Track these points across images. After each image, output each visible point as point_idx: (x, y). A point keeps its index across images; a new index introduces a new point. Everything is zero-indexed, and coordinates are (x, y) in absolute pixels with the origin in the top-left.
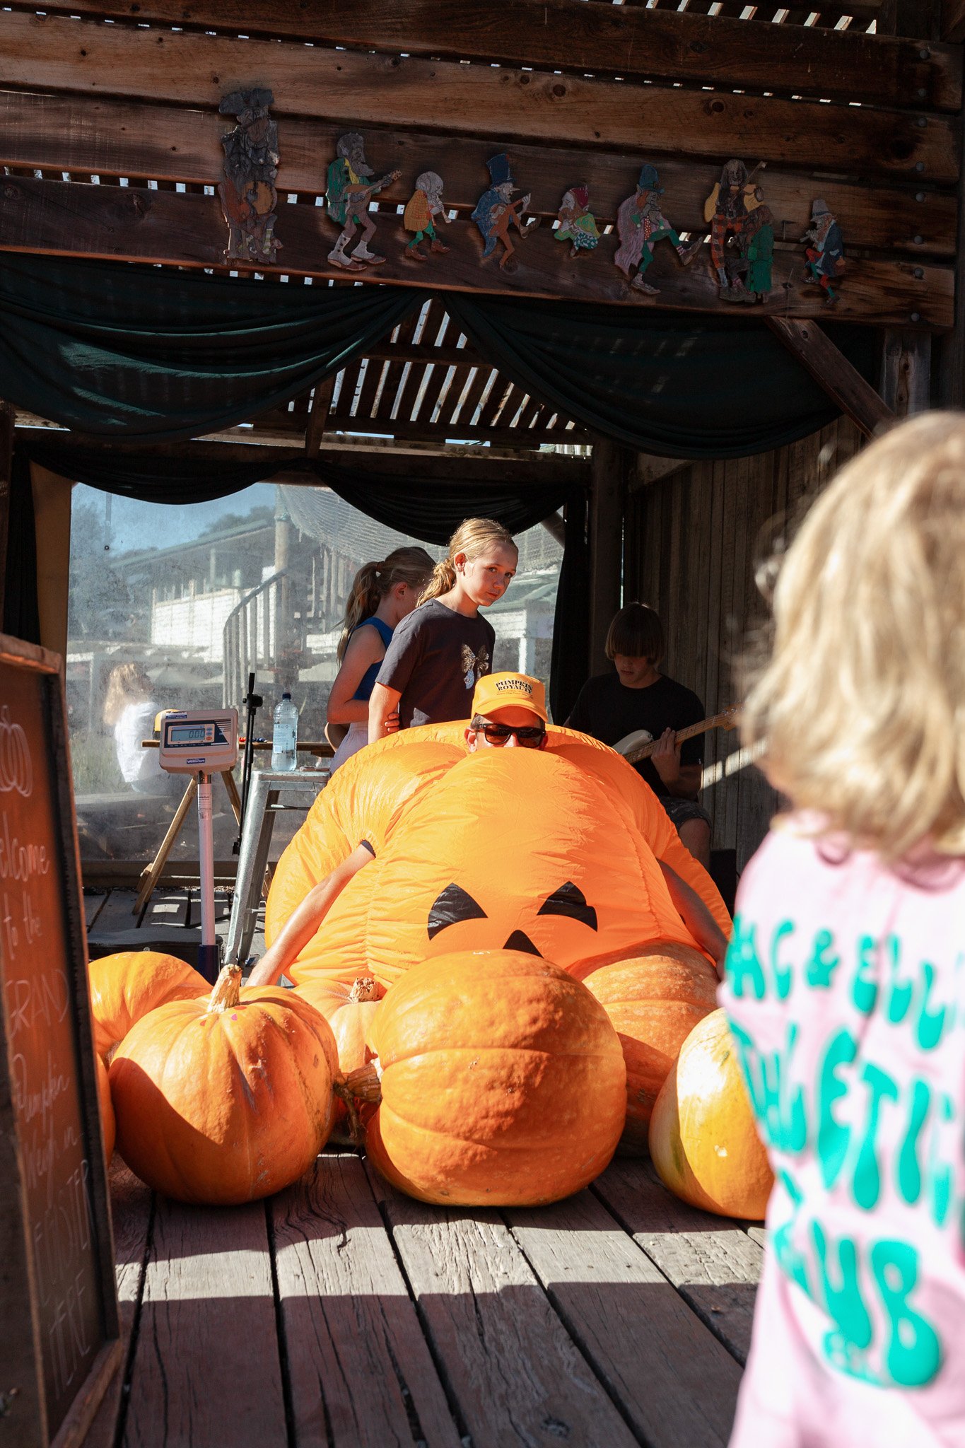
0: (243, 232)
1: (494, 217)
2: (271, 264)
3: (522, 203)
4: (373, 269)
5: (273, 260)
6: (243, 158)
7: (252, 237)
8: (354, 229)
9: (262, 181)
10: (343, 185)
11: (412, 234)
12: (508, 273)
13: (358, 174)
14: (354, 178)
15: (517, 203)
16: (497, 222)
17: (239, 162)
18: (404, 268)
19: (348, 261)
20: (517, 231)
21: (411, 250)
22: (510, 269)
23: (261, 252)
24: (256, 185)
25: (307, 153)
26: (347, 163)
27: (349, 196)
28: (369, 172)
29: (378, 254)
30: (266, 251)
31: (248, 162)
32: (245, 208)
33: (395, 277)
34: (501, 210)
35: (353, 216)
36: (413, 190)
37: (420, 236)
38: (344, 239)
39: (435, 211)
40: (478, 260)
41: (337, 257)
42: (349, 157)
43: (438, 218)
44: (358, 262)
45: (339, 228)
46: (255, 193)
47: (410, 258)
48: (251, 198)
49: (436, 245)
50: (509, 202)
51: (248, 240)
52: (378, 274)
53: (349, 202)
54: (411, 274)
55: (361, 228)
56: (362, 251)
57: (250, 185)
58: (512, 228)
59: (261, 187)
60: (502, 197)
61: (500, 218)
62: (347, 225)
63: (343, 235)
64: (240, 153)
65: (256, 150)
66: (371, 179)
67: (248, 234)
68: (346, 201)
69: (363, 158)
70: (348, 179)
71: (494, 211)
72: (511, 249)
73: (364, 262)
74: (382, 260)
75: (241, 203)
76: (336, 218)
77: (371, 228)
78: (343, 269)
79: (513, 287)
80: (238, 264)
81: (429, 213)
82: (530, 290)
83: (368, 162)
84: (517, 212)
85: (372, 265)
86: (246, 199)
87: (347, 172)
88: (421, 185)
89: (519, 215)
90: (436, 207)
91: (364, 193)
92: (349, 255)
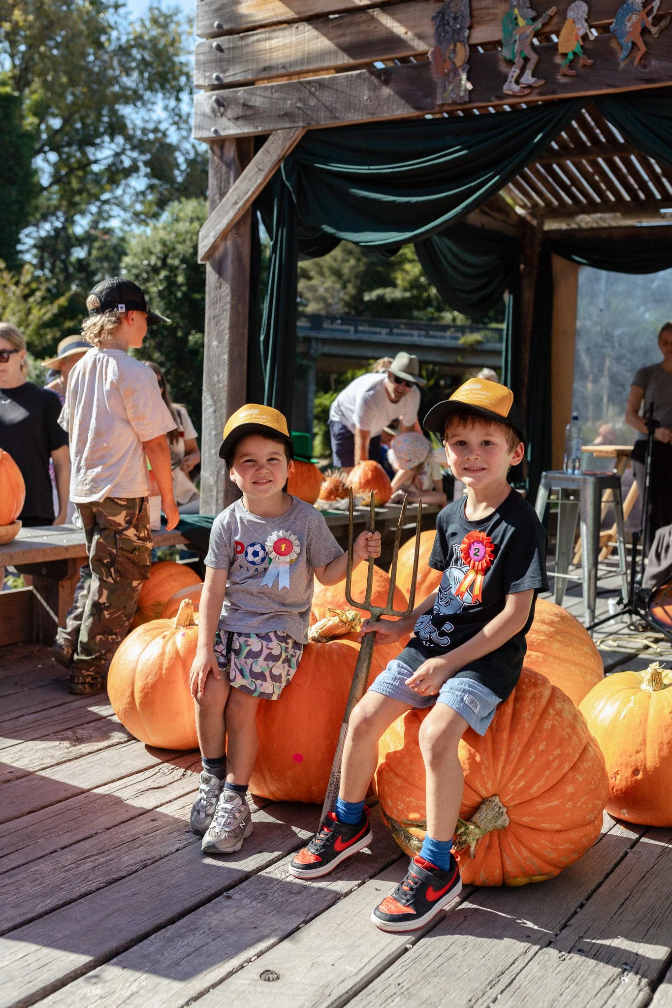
0: (447, 83)
1: (629, 25)
2: (466, 103)
3: (653, 7)
4: (537, 91)
5: (467, 99)
6: (447, 27)
7: (452, 85)
8: (522, 62)
9: (459, 41)
10: (514, 29)
11: (565, 55)
12: (644, 70)
13: (524, 17)
14: (521, 22)
15: (648, 8)
16: (631, 29)
17: (444, 31)
18: (560, 84)
19: (517, 88)
20: (650, 32)
21: (565, 69)
22: (645, 67)
23: (459, 95)
24: (455, 46)
25: (491, 11)
26: (516, 11)
27: (517, 37)
28: (532, 13)
29: (539, 78)
30: (462, 94)
31: (450, 30)
32: (448, 65)
33: (554, 93)
34: (635, 18)
35: (521, 52)
36: (564, 19)
37: (571, 56)
38: (514, 72)
39: (581, 33)
40: (618, 64)
41: (510, 87)
42: (518, 6)
43: (585, 37)
44: (524, 88)
45: (511, 63)
46: (454, 52)
47: (564, 75)
48: (452, 56)
49: (584, 60)
50: (641, 9)
51: (450, 88)
52: (541, 94)
53: (518, 43)
54: (565, 87)
55: (526, 60)
56: (528, 78)
57: (452, 47)
58: (645, 31)
59: (459, 45)
60: (636, 7)
61: (634, 26)
62: (516, 61)
63: (513, 69)
64: (444, 25)
65: (455, 18)
66: (534, 19)
67: (450, 83)
68: (515, 41)
69: (528, 4)
70: (517, 24)
71: (629, 20)
72: (643, 49)
73: (529, 86)
74: (542, 82)
75: (445, 61)
76: (509, 57)
77: (534, 58)
78: (514, 96)
79: (647, 81)
80: (446, 108)
81: (577, 36)
82: (661, 81)
83: (532, 7)
84: (648, 16)
85: (536, 88)
86: (449, 57)
87: (516, 19)
88: (571, 14)
89: (650, 19)
90: (582, 28)
91: (529, 31)
92: (517, 82)
